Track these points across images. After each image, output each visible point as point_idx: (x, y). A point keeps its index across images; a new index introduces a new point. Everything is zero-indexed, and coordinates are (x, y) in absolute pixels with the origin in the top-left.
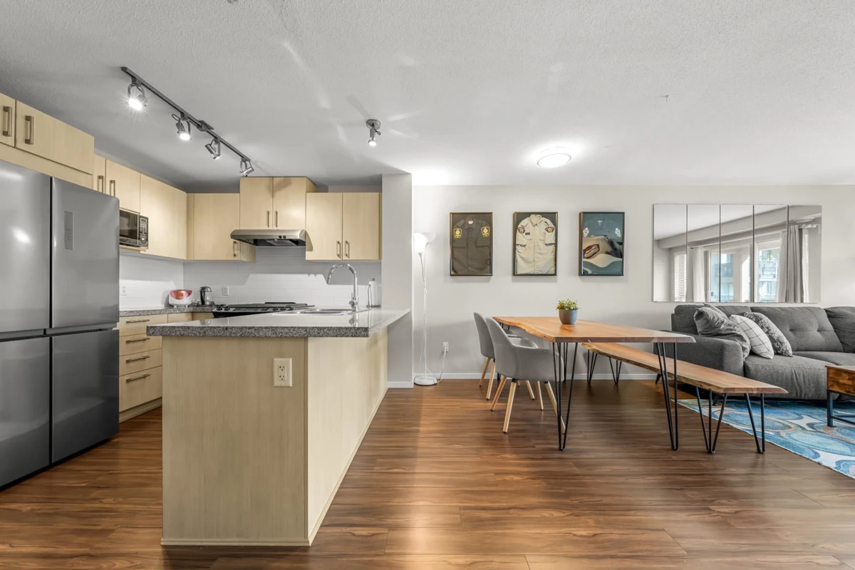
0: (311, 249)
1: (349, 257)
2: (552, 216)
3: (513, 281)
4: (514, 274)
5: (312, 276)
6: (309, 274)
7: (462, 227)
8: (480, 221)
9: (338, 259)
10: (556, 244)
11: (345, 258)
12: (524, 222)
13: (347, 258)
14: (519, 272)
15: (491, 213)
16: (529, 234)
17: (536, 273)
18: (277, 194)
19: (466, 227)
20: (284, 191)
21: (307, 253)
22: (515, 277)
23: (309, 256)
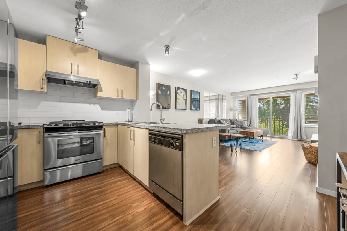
0: (101, 91)
1: (122, 97)
2: (185, 90)
3: (175, 111)
4: (176, 108)
5: (92, 105)
6: (90, 104)
7: (161, 90)
8: (167, 88)
9: (117, 97)
10: (186, 100)
11: (120, 97)
12: (179, 91)
13: (121, 98)
14: (178, 108)
15: (170, 86)
16: (179, 95)
17: (182, 108)
18: (78, 55)
19: (162, 90)
20: (83, 55)
21: (99, 93)
22: (176, 110)
23: (99, 94)
